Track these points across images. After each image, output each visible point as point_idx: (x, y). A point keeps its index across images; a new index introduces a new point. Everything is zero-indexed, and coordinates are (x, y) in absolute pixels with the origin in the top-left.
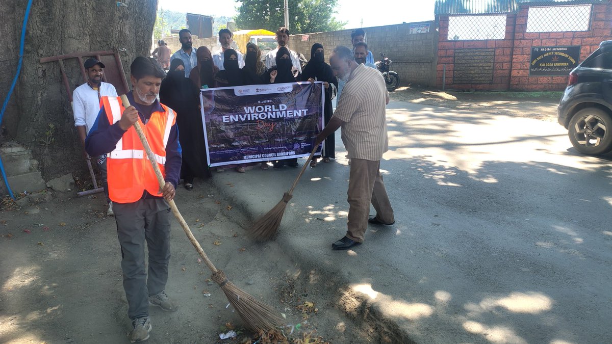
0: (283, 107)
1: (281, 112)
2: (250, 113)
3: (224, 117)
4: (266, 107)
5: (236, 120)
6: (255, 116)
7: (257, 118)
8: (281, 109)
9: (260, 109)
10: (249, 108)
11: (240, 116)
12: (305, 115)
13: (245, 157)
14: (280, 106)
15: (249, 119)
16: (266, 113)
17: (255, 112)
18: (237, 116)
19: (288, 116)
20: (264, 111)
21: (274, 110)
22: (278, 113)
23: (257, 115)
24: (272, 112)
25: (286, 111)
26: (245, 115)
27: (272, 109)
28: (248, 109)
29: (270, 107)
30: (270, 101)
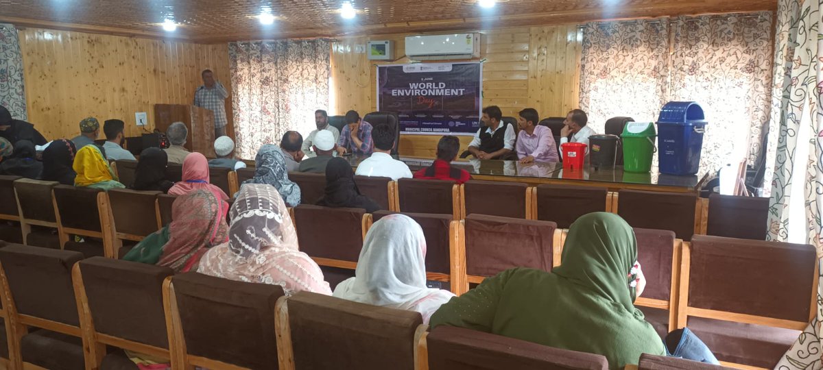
0: (442, 85)
1: (440, 90)
2: (414, 89)
3: (393, 91)
4: (427, 84)
5: (403, 94)
6: (417, 92)
7: (419, 94)
8: (440, 87)
9: (422, 86)
10: (414, 84)
11: (406, 91)
12: (462, 94)
13: (406, 129)
14: (440, 84)
15: (413, 94)
16: (428, 90)
17: (418, 88)
18: (403, 91)
19: (446, 94)
20: (425, 88)
21: (434, 88)
22: (438, 91)
23: (419, 91)
24: (432, 90)
25: (444, 89)
26: (410, 91)
27: (432, 86)
28: (412, 86)
29: (431, 84)
30: (431, 79)
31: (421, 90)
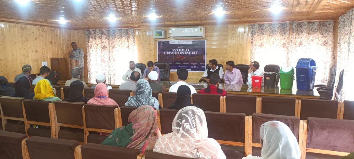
0: (188, 50)
1: (187, 52)
2: (175, 51)
3: (165, 52)
4: (181, 49)
5: (169, 54)
6: (176, 53)
7: (177, 54)
8: (187, 51)
9: (178, 50)
10: (175, 49)
11: (171, 52)
12: (197, 54)
13: (171, 69)
14: (187, 49)
15: (174, 54)
17: (177, 51)
18: (169, 52)
19: (189, 54)
20: (180, 51)
21: (184, 51)
22: (186, 52)
23: (177, 52)
24: (183, 52)
25: (189, 51)
26: (173, 52)
29: (183, 49)
30: (183, 47)
31: (178, 52)
